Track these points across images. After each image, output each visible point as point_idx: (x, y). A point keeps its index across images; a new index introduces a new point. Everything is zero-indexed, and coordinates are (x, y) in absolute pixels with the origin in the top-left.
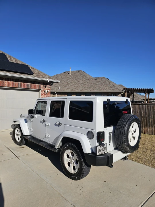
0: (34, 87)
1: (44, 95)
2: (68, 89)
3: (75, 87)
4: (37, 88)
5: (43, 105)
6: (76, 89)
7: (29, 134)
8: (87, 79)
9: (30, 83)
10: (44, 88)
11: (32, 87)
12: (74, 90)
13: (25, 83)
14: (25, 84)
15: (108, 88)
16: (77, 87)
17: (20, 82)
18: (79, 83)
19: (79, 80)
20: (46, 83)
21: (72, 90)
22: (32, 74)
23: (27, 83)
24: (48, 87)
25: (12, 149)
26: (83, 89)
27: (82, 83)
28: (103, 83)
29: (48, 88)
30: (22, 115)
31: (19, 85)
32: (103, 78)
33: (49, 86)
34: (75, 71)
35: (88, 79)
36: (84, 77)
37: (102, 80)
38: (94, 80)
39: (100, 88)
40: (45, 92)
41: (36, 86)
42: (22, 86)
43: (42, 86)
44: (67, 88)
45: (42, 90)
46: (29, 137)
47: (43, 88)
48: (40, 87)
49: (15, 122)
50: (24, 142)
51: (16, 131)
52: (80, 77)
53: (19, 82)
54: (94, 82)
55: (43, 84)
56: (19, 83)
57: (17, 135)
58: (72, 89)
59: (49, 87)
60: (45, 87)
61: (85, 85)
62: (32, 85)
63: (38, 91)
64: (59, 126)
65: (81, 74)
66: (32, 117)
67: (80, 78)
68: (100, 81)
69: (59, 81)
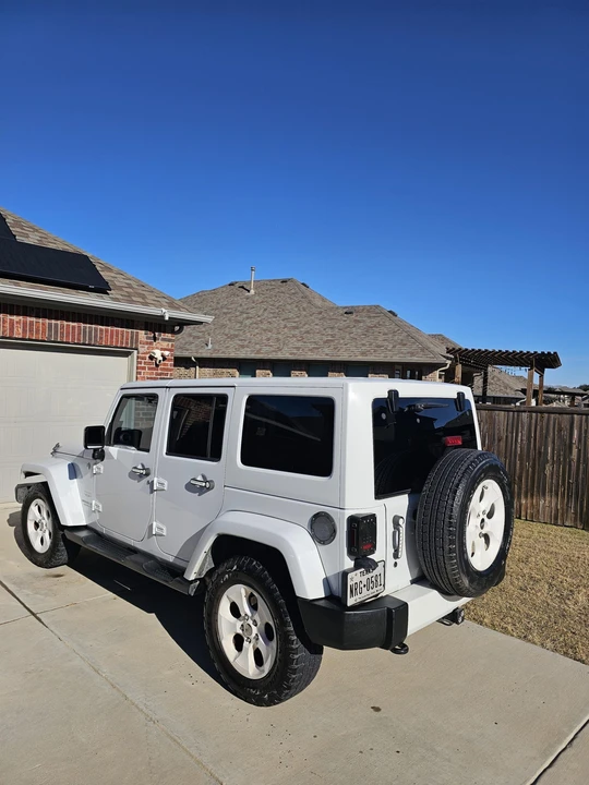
0: (112, 337)
1: (149, 369)
2: (243, 347)
3: (268, 339)
4: (122, 343)
5: (143, 409)
6: (272, 349)
7: (84, 523)
8: (314, 310)
9: (96, 323)
10: (151, 343)
11: (101, 338)
12: (267, 353)
13: (75, 324)
14: (73, 327)
15: (394, 347)
16: (278, 340)
17: (57, 319)
18: (285, 327)
19: (285, 316)
20: (156, 325)
21: (258, 352)
22: (102, 288)
23: (82, 325)
24: (164, 340)
25: (14, 583)
26: (298, 349)
27: (296, 328)
28: (375, 326)
29: (165, 344)
30: (58, 446)
31: (50, 330)
32: (374, 311)
33: (169, 336)
34: (270, 281)
35: (320, 313)
36: (305, 305)
37: (370, 317)
38: (342, 315)
39: (363, 345)
40: (151, 358)
41: (117, 336)
42: (62, 333)
43: (142, 334)
44: (239, 342)
45: (141, 350)
46: (83, 534)
47: (147, 343)
48: (132, 338)
49: (28, 474)
50: (65, 556)
51: (33, 509)
52: (290, 302)
53: (50, 318)
54: (342, 324)
55: (146, 329)
56: (50, 325)
57: (37, 525)
58: (258, 346)
59: (169, 340)
60: (155, 339)
61: (308, 332)
62: (101, 330)
63: (126, 354)
64: (202, 490)
65: (293, 291)
66: (100, 456)
67: (289, 307)
68: (364, 321)
69: (209, 319)
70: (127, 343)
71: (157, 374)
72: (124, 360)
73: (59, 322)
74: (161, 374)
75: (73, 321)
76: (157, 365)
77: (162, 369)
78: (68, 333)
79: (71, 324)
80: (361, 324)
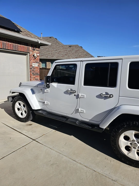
0: (22, 49)
1: (33, 59)
2: (42, 55)
3: (49, 54)
4: (25, 51)
5: (32, 72)
6: (51, 56)
7: (40, 108)
8: (61, 46)
9: (17, 44)
10: (33, 51)
11: (19, 49)
12: (49, 57)
13: (11, 43)
14: (10, 44)
15: (84, 56)
16: (52, 54)
17: (5, 41)
18: (53, 50)
19: (53, 47)
20: (36, 45)
21: (47, 57)
22: (18, 31)
23: (13, 44)
24: (37, 50)
26: (58, 56)
27: (56, 50)
28: (78, 50)
29: (37, 52)
30: (21, 83)
31: (3, 45)
32: (77, 46)
33: (38, 49)
34: (46, 37)
35: (62, 47)
36: (58, 44)
37: (76, 48)
38: (68, 47)
39: (76, 55)
40: (33, 56)
41: (23, 48)
42: (7, 46)
43: (31, 48)
45: (30, 53)
47: (32, 51)
48: (28, 49)
49: (13, 93)
51: (17, 105)
52: (53, 43)
53: (3, 41)
54: (69, 50)
55: (31, 46)
56: (3, 43)
57: (19, 109)
58: (46, 56)
59: (38, 50)
60: (34, 50)
61: (60, 52)
62: (19, 46)
65: (53, 40)
67: (53, 45)
68: (75, 49)
70: (26, 51)
71: (35, 61)
72: (25, 56)
73: (6, 42)
74: (36, 61)
75: (10, 42)
76: (35, 58)
77: (37, 60)
78: (9, 46)
79: (10, 43)
80: (74, 50)
